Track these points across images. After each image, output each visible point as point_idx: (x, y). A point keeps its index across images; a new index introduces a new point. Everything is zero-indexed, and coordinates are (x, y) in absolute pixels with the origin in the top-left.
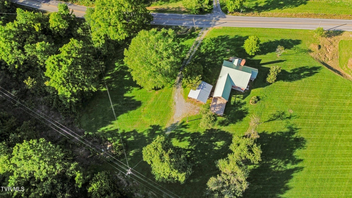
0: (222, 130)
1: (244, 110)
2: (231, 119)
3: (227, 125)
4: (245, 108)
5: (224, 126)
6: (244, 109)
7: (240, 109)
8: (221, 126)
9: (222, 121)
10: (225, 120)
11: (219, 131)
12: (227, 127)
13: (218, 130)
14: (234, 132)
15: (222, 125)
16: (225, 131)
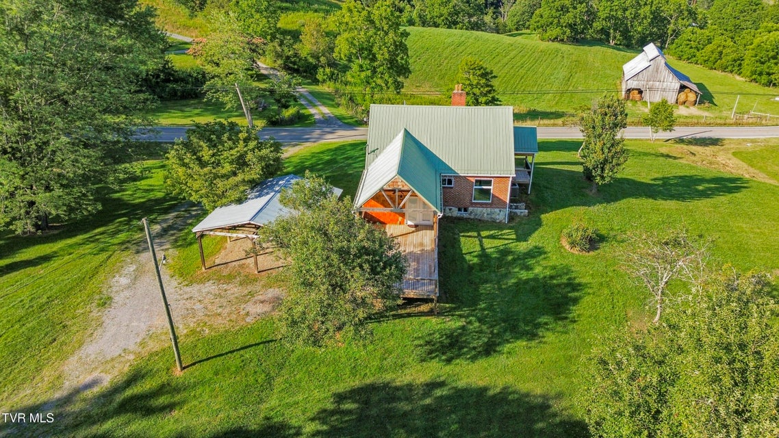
0: (461, 384)
1: (552, 277)
2: (504, 321)
3: (489, 350)
4: (554, 268)
5: (474, 359)
6: (548, 272)
7: (524, 275)
8: (449, 361)
9: (450, 336)
10: (463, 328)
11: (438, 392)
12: (492, 360)
13: (433, 385)
14: (560, 383)
15: (458, 356)
16: (485, 389)
